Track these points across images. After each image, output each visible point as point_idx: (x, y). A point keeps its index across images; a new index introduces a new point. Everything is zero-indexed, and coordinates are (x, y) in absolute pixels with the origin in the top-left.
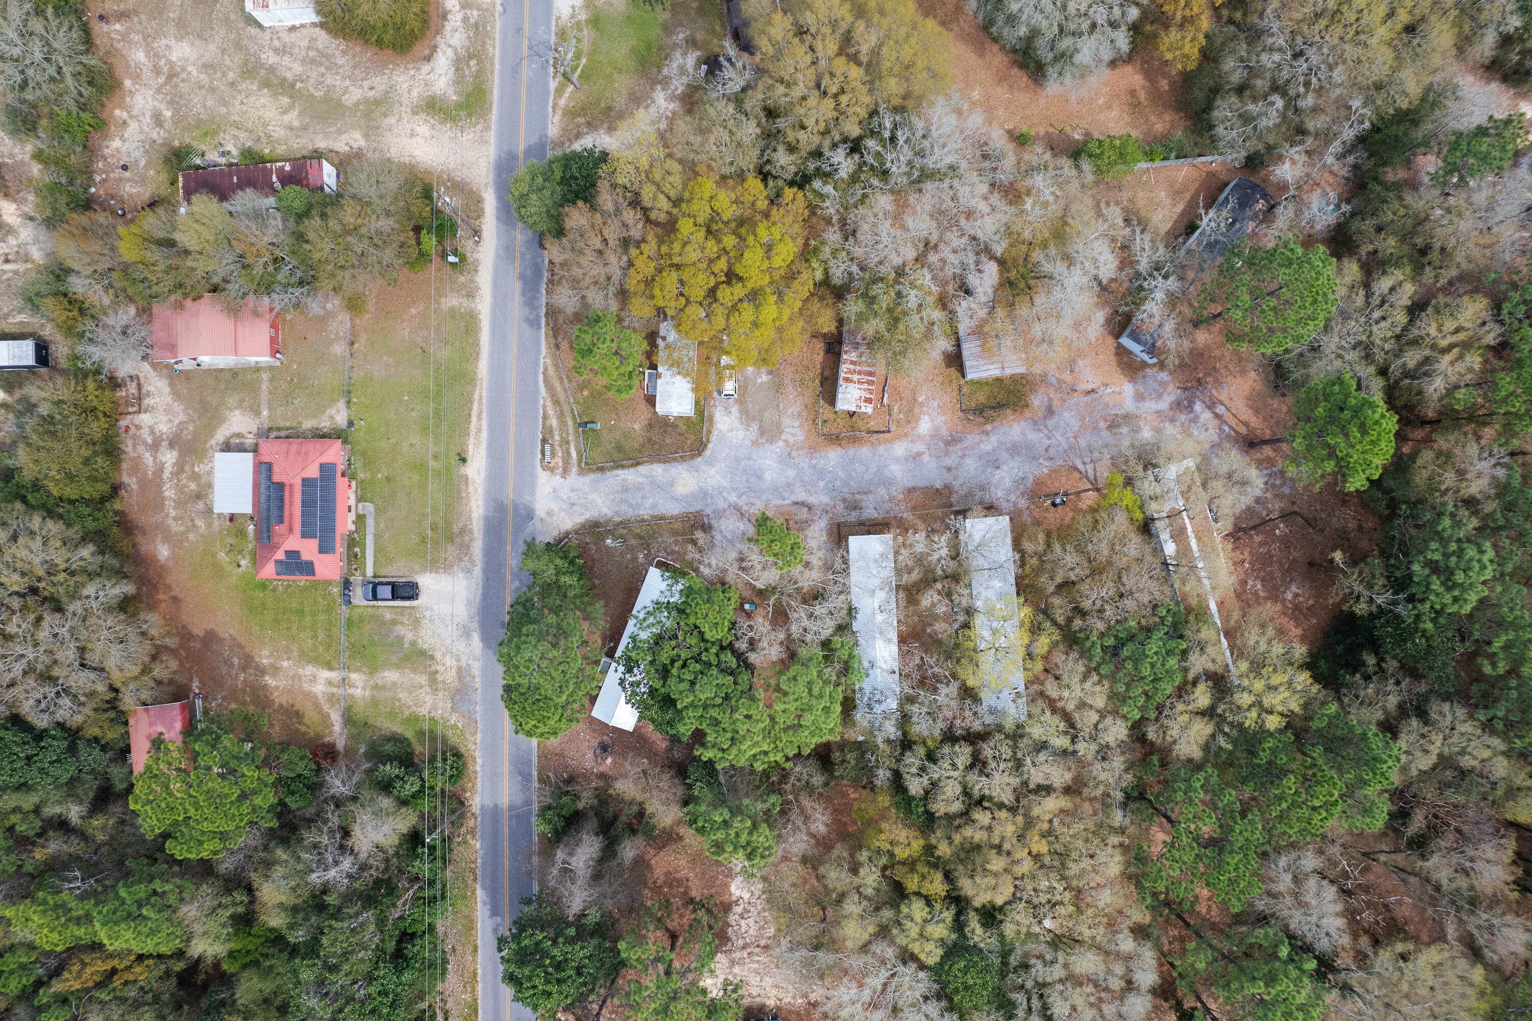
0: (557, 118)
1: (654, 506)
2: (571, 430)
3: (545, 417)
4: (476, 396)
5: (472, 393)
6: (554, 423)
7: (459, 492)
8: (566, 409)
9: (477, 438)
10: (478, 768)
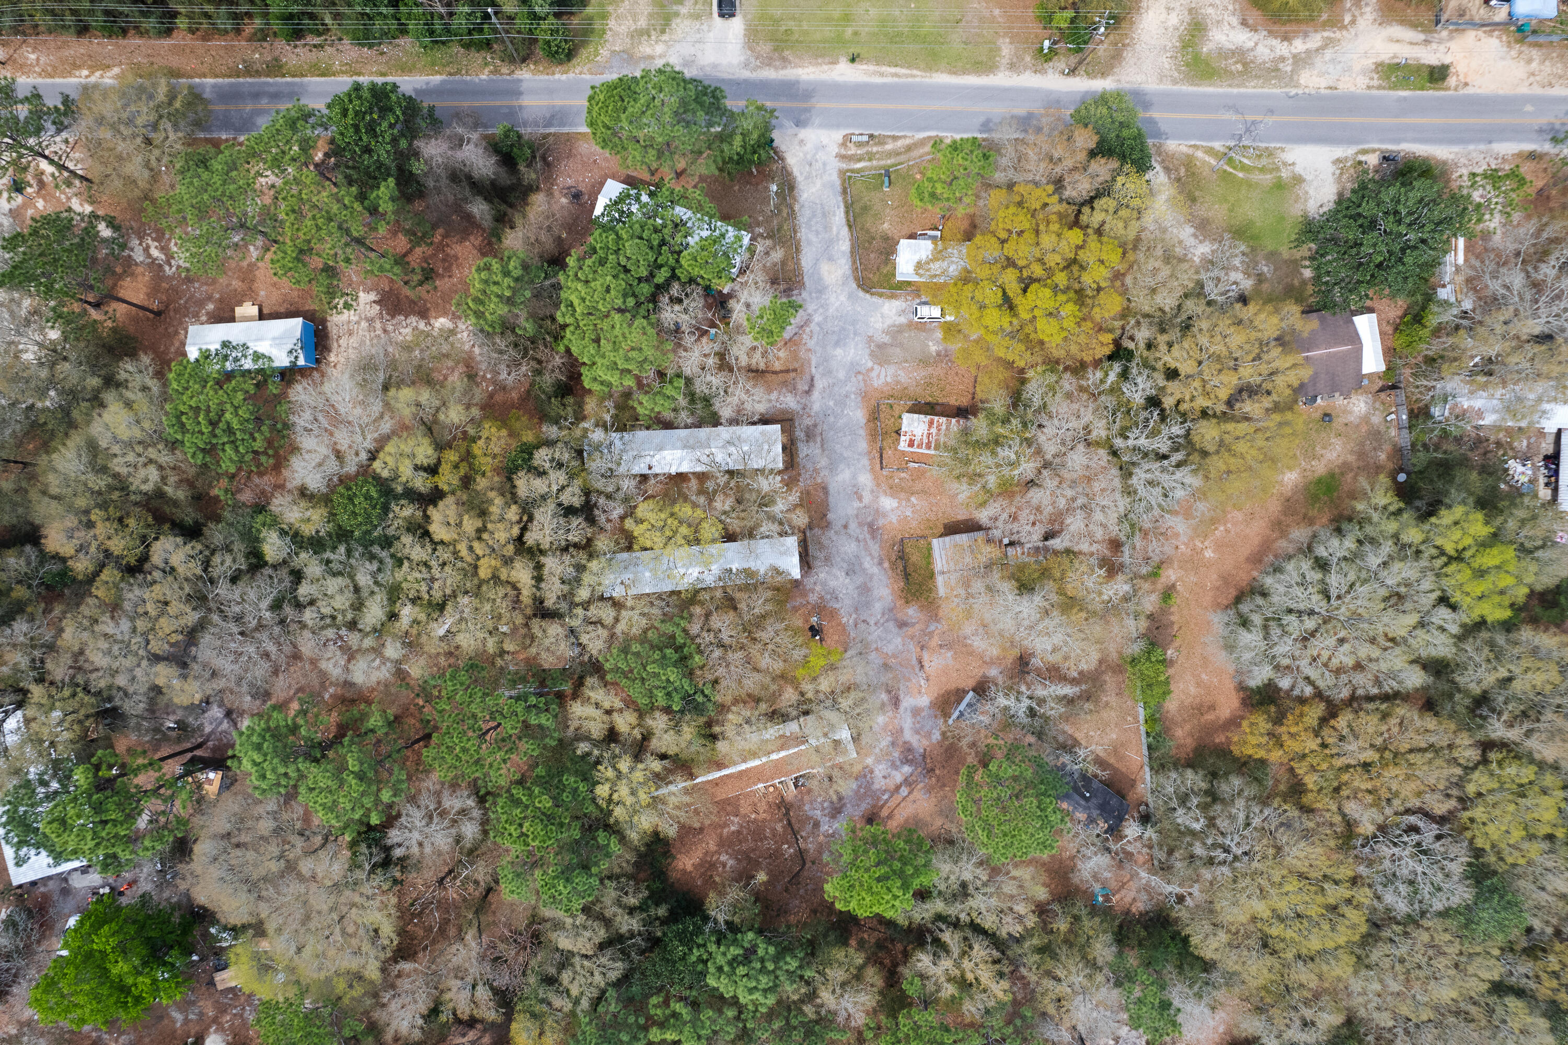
0: (1184, 149)
1: (809, 243)
2: (882, 163)
3: (895, 138)
4: (915, 72)
5: (918, 68)
6: (889, 147)
7: (822, 56)
8: (902, 158)
9: (875, 73)
10: (557, 76)
